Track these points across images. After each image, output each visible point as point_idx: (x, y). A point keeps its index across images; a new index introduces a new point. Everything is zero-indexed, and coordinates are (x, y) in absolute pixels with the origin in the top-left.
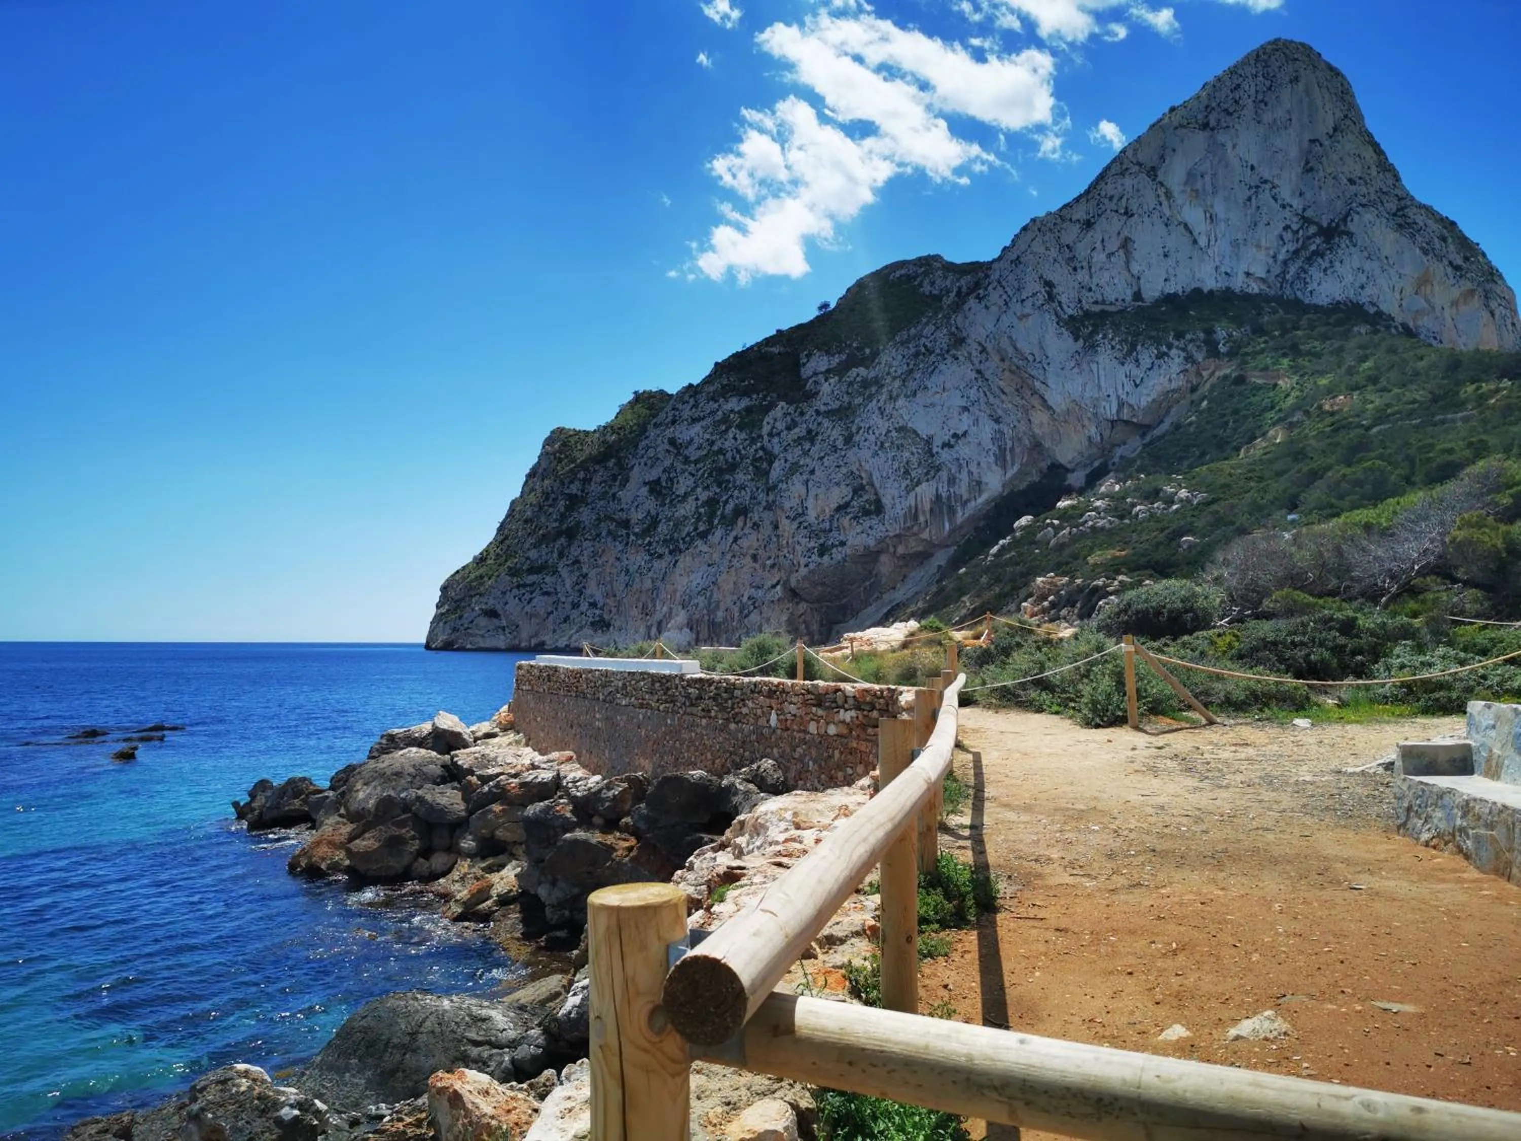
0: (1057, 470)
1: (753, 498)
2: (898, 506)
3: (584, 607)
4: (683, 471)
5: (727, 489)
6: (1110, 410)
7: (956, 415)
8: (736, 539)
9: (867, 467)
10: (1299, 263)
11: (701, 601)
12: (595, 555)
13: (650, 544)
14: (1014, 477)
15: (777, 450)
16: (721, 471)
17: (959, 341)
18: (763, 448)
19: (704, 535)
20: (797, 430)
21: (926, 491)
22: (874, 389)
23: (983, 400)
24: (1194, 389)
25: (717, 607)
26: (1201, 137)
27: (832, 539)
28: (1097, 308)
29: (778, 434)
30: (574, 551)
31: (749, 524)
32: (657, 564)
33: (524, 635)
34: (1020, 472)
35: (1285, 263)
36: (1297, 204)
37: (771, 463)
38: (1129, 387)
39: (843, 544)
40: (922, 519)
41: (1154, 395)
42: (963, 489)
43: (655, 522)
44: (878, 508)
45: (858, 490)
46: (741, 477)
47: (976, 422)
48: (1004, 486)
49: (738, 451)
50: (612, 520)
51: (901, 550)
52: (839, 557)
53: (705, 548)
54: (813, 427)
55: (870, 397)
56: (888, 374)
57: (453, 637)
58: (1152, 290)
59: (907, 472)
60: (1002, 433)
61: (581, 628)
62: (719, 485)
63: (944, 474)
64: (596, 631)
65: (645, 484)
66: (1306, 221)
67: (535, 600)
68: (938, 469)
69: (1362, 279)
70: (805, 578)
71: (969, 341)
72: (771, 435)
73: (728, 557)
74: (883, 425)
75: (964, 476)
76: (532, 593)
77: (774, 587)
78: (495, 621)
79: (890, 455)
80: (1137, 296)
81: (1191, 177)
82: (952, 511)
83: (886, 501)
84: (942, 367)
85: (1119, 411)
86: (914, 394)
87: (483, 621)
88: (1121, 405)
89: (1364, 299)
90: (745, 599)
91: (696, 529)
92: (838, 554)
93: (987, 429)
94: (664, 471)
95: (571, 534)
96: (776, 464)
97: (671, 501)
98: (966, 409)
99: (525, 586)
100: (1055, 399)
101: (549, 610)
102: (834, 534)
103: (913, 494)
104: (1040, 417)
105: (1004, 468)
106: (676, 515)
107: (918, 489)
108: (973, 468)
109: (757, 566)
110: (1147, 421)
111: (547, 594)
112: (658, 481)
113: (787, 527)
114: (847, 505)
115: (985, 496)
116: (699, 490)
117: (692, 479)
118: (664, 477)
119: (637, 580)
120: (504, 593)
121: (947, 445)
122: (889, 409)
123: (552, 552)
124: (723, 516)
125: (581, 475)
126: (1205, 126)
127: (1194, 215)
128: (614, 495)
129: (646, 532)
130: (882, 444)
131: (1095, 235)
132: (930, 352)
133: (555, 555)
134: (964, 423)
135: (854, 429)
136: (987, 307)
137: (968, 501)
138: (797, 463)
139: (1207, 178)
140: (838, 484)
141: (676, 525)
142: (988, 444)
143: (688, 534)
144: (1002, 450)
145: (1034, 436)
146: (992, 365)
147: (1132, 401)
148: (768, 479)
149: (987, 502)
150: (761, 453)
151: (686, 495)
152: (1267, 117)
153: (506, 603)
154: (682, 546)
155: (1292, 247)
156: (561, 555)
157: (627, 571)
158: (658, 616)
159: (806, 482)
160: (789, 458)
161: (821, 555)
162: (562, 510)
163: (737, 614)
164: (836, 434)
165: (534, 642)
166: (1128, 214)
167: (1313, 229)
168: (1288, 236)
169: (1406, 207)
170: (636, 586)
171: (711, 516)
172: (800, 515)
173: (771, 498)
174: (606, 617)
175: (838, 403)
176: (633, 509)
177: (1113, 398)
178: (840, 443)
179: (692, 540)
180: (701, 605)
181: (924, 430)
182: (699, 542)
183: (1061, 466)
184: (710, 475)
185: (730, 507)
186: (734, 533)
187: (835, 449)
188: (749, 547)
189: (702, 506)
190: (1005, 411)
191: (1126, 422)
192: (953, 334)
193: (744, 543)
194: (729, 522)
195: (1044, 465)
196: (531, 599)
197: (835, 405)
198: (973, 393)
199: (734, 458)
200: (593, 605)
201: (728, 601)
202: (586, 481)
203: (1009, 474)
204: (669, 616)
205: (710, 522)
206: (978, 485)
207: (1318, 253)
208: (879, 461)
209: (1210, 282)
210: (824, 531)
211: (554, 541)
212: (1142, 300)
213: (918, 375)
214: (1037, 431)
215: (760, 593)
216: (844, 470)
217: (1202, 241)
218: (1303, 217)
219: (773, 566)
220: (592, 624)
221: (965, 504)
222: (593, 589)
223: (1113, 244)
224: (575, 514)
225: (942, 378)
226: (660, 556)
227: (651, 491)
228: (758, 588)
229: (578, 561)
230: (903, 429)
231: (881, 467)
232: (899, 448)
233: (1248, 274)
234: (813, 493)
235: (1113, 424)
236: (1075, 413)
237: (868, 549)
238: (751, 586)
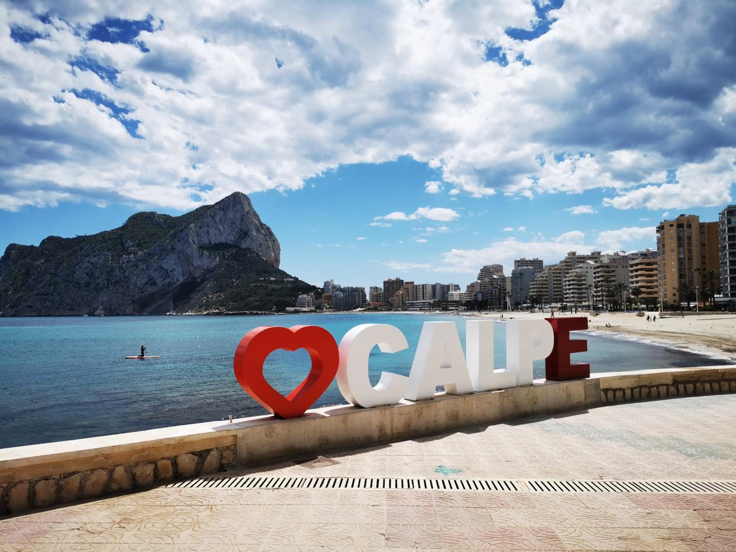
0: (196, 279)
1: (120, 279)
2: (160, 284)
3: (64, 305)
4: (97, 271)
5: (112, 276)
6: (206, 267)
7: (173, 265)
8: (117, 289)
9: (152, 274)
10: (239, 239)
11: (107, 303)
12: (66, 291)
13: (88, 289)
14: (186, 279)
15: (125, 268)
17: (174, 249)
19: (106, 288)
20: (131, 264)
21: (167, 281)
22: (152, 256)
23: (179, 262)
24: (221, 265)
26: (222, 212)
27: (144, 290)
28: (202, 245)
29: (124, 263)
30: (58, 290)
31: (120, 286)
32: (92, 294)
35: (237, 239)
36: (239, 227)
38: (209, 263)
39: (147, 291)
40: (166, 287)
41: (213, 265)
42: (175, 281)
43: (89, 284)
44: (155, 284)
45: (150, 280)
47: (178, 267)
48: (183, 280)
49: (113, 267)
50: (71, 282)
51: (161, 293)
53: (107, 291)
54: (136, 263)
56: (155, 253)
57: (15, 313)
58: (213, 242)
59: (162, 277)
60: (183, 270)
61: (64, 310)
62: (109, 275)
66: (241, 231)
67: (47, 303)
68: (170, 276)
69: (250, 244)
70: (137, 298)
71: (176, 250)
73: (115, 293)
74: (156, 266)
75: (175, 278)
76: (45, 301)
77: (128, 300)
78: (31, 308)
79: (158, 273)
80: (210, 243)
81: (220, 220)
82: (172, 285)
83: (157, 282)
84: (169, 254)
86: (163, 259)
87: (27, 309)
88: (208, 266)
89: (250, 247)
90: (120, 303)
91: (103, 286)
92: (146, 293)
93: (180, 269)
94: (89, 270)
97: (94, 278)
98: (175, 264)
100: (195, 264)
101: (52, 305)
103: (163, 281)
104: (191, 268)
105: (184, 277)
106: (96, 282)
107: (165, 280)
108: (177, 277)
109: (123, 296)
110: (213, 270)
111: (50, 301)
113: (131, 287)
114: (147, 283)
115: (179, 283)
116: (103, 276)
117: (100, 273)
118: (89, 272)
120: (33, 301)
121: (171, 271)
122: (157, 262)
124: (112, 283)
126: (223, 210)
127: (221, 227)
128: (69, 275)
129: (86, 286)
130: (156, 270)
131: (202, 230)
132: (166, 250)
134: (175, 267)
136: (180, 243)
138: (133, 272)
139: (223, 221)
140: (145, 278)
141: (96, 285)
142: (180, 271)
143: (101, 287)
144: (183, 273)
146: (181, 256)
147: (210, 266)
150: (120, 268)
151: (98, 278)
152: (235, 209)
154: (100, 290)
155: (239, 236)
156: (54, 291)
157: (81, 296)
158: (93, 307)
159: (137, 277)
160: (130, 270)
161: (141, 294)
166: (208, 226)
167: (242, 233)
168: (238, 234)
170: (85, 300)
171: (108, 283)
172: (135, 284)
173: (126, 280)
174: (73, 307)
176: (80, 280)
177: (206, 265)
179: (103, 289)
180: (107, 305)
181: (166, 268)
184: (105, 272)
186: (116, 288)
188: (121, 291)
189: (105, 280)
190: (184, 265)
191: (209, 270)
192: (172, 247)
193: (119, 290)
194: (114, 285)
195: (192, 277)
198: (177, 261)
200: (68, 304)
203: (185, 278)
205: (108, 285)
206: (178, 280)
207: (243, 238)
209: (223, 241)
210: (142, 288)
213: (164, 255)
214: (191, 270)
215: (124, 302)
216: (146, 275)
217: (222, 232)
219: (128, 296)
221: (175, 284)
222: (67, 300)
223: (206, 232)
225: (169, 257)
226: (93, 292)
227: (87, 275)
228: (123, 300)
229: (60, 293)
230: (161, 267)
231: (155, 275)
232: (160, 271)
233: (230, 240)
234: (139, 280)
235: (206, 270)
236: (199, 267)
237: (153, 293)
238: (122, 300)
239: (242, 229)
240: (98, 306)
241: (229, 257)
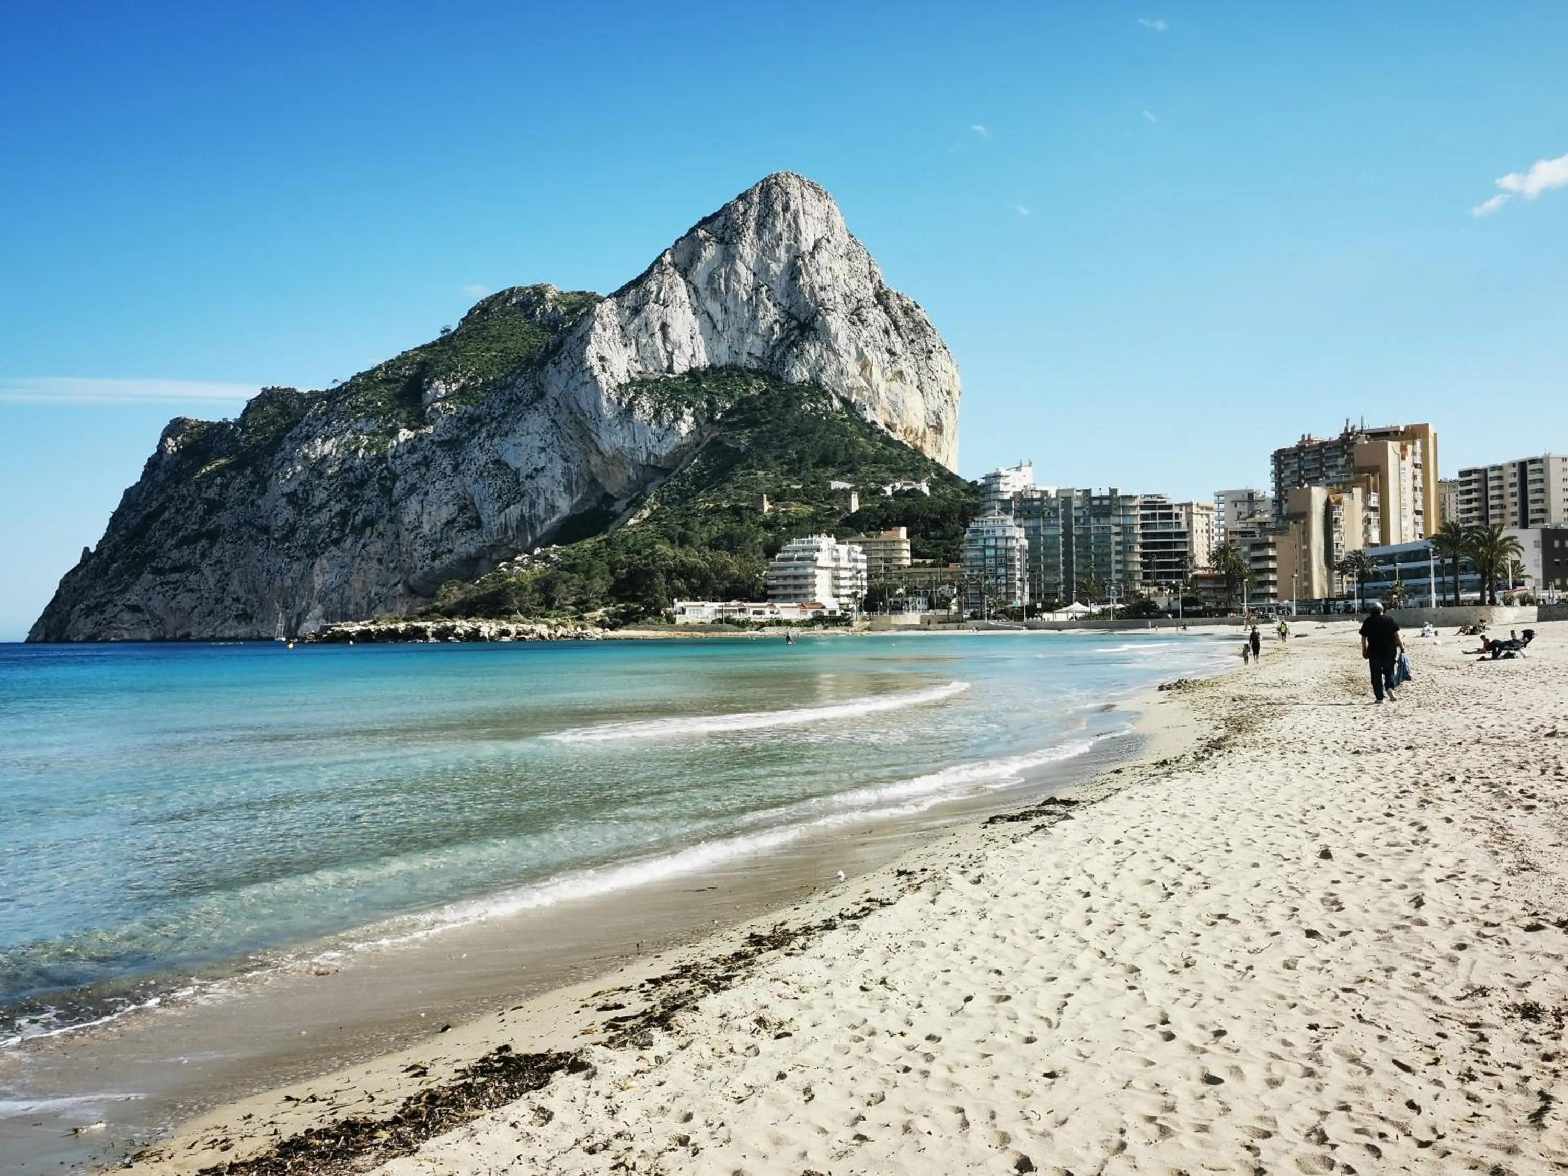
0: (609, 499)
1: (378, 511)
2: (493, 523)
3: (228, 602)
4: (319, 485)
5: (356, 503)
6: (642, 457)
7: (536, 454)
8: (364, 546)
9: (470, 491)
10: (782, 349)
11: (335, 596)
12: (236, 556)
13: (289, 548)
14: (578, 503)
15: (399, 470)
16: (351, 486)
17: (540, 394)
18: (387, 468)
19: (336, 542)
20: (415, 456)
21: (514, 511)
22: (477, 426)
23: (556, 443)
24: (698, 444)
25: (349, 602)
26: (718, 249)
27: (443, 546)
28: (640, 377)
29: (400, 457)
30: (216, 552)
31: (375, 534)
32: (295, 566)
33: (169, 627)
34: (582, 499)
35: (774, 348)
36: (785, 303)
37: (394, 483)
38: (654, 441)
39: (450, 551)
40: (510, 533)
41: (671, 448)
42: (540, 510)
43: (293, 530)
44: (477, 524)
45: (462, 509)
46: (369, 493)
47: (551, 460)
48: (571, 509)
49: (366, 470)
50: (251, 524)
51: (494, 557)
52: (448, 562)
53: (338, 553)
54: (429, 454)
55: (474, 434)
56: (489, 414)
57: (96, 630)
58: (681, 365)
59: (499, 497)
60: (569, 469)
61: (226, 620)
62: (350, 500)
63: (527, 499)
64: (239, 623)
65: (283, 495)
66: (790, 316)
67: (179, 598)
68: (524, 494)
69: (821, 364)
70: (420, 578)
71: (547, 396)
72: (394, 457)
73: (358, 560)
74: (482, 458)
75: (542, 501)
76: (175, 589)
77: (396, 585)
78: (139, 615)
79: (487, 483)
80: (669, 370)
81: (713, 280)
82: (533, 527)
83: (484, 518)
84: (527, 415)
85: (648, 458)
86: (506, 435)
87: (126, 616)
88: (649, 454)
89: (821, 378)
90: (372, 595)
91: (330, 536)
92: (447, 559)
93: (558, 467)
95: (213, 536)
96: (398, 484)
97: (308, 511)
98: (543, 449)
99: (168, 583)
100: (606, 447)
101: (193, 605)
102: (444, 543)
103: (503, 514)
104: (595, 459)
105: (571, 498)
106: (313, 523)
107: (507, 510)
108: (548, 495)
109: (382, 567)
110: (668, 465)
111: (192, 590)
112: (294, 493)
113: (406, 537)
114: (454, 520)
115: (557, 517)
116: (332, 503)
117: (326, 493)
118: (300, 490)
119: (278, 579)
120: (147, 590)
121: (530, 477)
122: (487, 445)
123: (194, 553)
124: (354, 527)
125: (219, 481)
126: (722, 240)
127: (713, 306)
128: (253, 502)
129: (285, 538)
130: (482, 473)
131: (641, 320)
132: (520, 400)
133: (197, 556)
134: (542, 460)
135: (460, 460)
136: (560, 372)
137: (545, 519)
138: (414, 485)
139: (723, 281)
140: (446, 503)
141: (312, 533)
142: (559, 477)
143: (323, 541)
144: (570, 482)
145: (592, 473)
146: (563, 417)
147: (656, 451)
148: (391, 496)
149: (559, 521)
150: (385, 472)
151: (320, 508)
153: (150, 599)
154: (318, 551)
155: (779, 335)
156: (203, 556)
157: (268, 571)
158: (298, 610)
159: (422, 502)
160: (409, 479)
161: (433, 560)
162: (201, 513)
163: (365, 607)
164: (447, 464)
165: (178, 633)
166: (665, 303)
167: (794, 323)
168: (777, 327)
169: (862, 307)
170: (278, 583)
171: (343, 525)
172: (416, 528)
173: (393, 512)
174: (249, 610)
175: (449, 435)
176: (272, 517)
177: (644, 449)
178: (449, 471)
179: (327, 546)
180: (335, 600)
181: (514, 464)
182: (332, 548)
183: (611, 496)
184: (342, 490)
185: (359, 518)
186: (362, 541)
187: (445, 476)
188: (376, 553)
189: (335, 517)
190: (573, 453)
191: (654, 467)
192: (536, 388)
193: (372, 549)
194: (358, 531)
195: (599, 494)
196: (175, 596)
197: (446, 437)
198: (549, 437)
199: (362, 475)
200: (237, 600)
201: (358, 597)
202: (225, 486)
203: (575, 501)
204: (307, 610)
205: (343, 531)
206: (552, 508)
207: (794, 344)
208: (478, 487)
209: (725, 359)
210: (436, 541)
211: (196, 542)
212: (673, 373)
213: (510, 419)
214: (594, 470)
215: (385, 590)
216: (452, 492)
217: (720, 327)
218: (788, 313)
219: (394, 569)
220: (236, 616)
221: (542, 522)
222: (235, 586)
223: (654, 328)
224: (215, 518)
225: (526, 425)
226: (298, 559)
227: (290, 502)
228: (383, 585)
229: (220, 562)
230: (497, 462)
231: (480, 491)
232: (494, 477)
233: (750, 354)
234: (427, 510)
235: (644, 467)
236: (618, 458)
237: (469, 555)
238: (377, 584)
239: (793, 310)
240: (309, 604)
241: (728, 414)
